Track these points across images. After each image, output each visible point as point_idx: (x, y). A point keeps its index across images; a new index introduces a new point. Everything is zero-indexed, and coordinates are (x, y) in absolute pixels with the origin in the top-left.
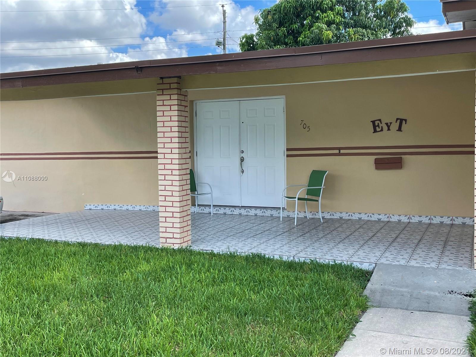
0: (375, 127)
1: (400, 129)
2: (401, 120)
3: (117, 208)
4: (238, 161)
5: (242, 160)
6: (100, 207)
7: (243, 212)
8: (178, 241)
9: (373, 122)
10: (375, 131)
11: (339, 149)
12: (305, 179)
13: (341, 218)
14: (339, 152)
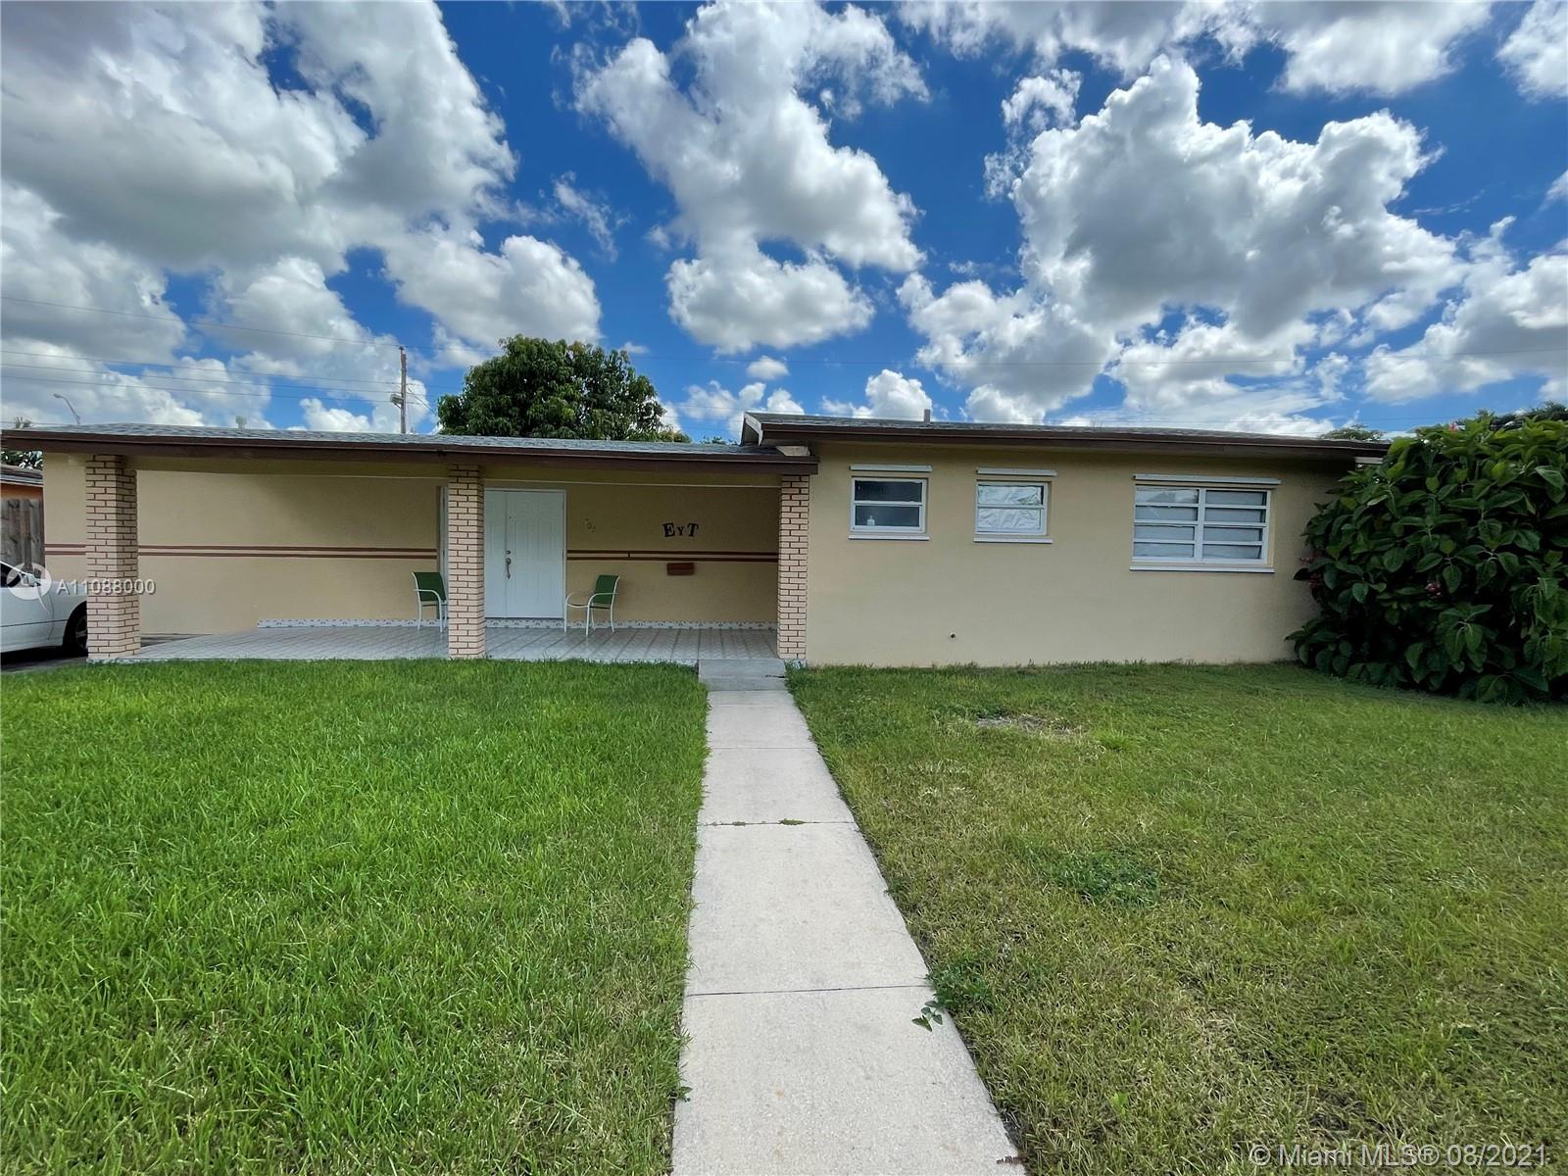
0: (667, 530)
1: (692, 535)
2: (693, 525)
3: (316, 623)
4: (503, 563)
5: (508, 562)
6: (286, 624)
7: (511, 624)
8: (475, 651)
9: (665, 526)
10: (667, 535)
11: (629, 552)
12: (590, 583)
13: (630, 628)
14: (629, 556)
